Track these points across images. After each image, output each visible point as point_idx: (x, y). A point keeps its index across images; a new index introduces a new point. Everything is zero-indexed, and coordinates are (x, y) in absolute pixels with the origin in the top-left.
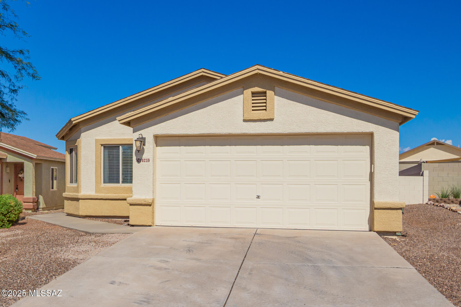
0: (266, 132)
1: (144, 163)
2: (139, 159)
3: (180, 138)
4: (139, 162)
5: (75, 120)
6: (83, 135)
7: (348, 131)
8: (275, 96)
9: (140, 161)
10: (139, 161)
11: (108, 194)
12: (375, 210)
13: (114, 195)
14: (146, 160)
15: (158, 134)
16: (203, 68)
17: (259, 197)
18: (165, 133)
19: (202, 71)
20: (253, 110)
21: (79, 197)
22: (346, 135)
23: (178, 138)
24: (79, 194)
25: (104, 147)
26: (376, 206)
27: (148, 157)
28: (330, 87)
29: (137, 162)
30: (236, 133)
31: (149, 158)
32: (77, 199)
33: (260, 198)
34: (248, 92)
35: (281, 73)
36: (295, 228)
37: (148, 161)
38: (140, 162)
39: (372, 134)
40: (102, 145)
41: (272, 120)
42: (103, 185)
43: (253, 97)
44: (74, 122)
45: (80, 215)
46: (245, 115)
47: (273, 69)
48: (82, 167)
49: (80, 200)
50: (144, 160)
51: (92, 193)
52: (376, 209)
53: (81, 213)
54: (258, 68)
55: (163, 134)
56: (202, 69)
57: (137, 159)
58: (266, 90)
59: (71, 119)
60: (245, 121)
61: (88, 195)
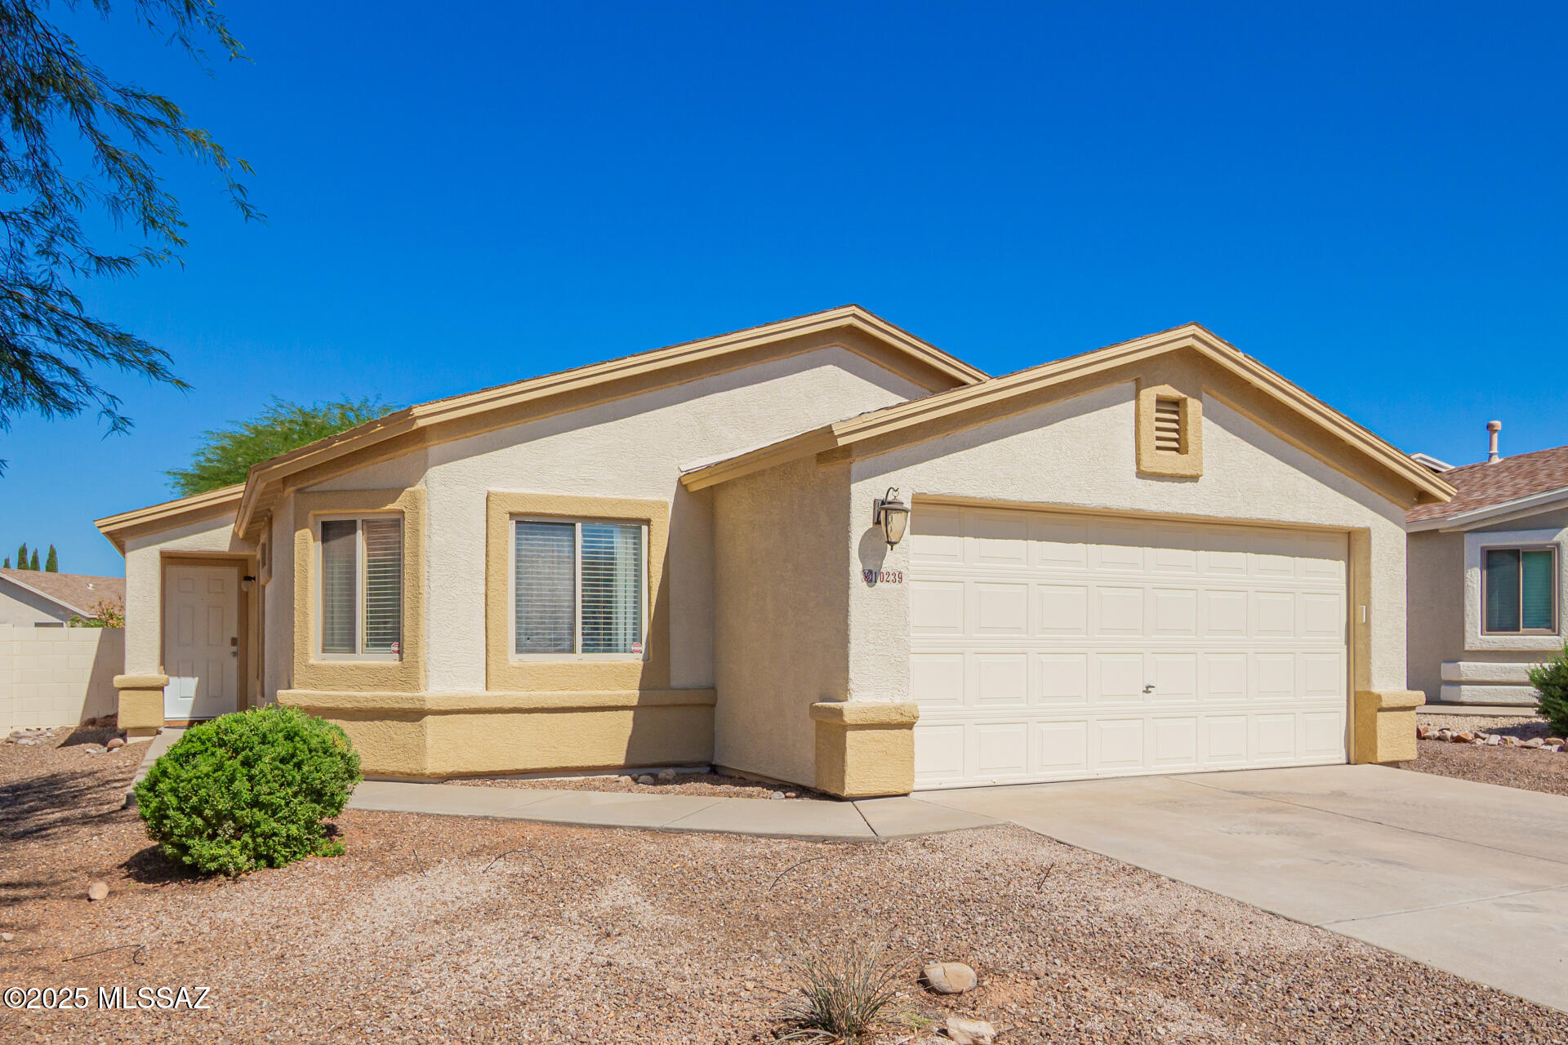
0: (1184, 512)
1: (884, 585)
2: (871, 572)
3: (963, 510)
4: (871, 581)
5: (426, 413)
6: (434, 473)
7: (1331, 523)
8: (1204, 418)
9: (874, 580)
10: (870, 577)
11: (537, 693)
12: (1378, 714)
13: (561, 692)
14: (892, 577)
15: (926, 491)
16: (855, 305)
17: (1150, 689)
18: (946, 491)
19: (852, 312)
20: (1158, 448)
21: (428, 706)
22: (1308, 531)
23: (956, 509)
24: (422, 694)
25: (517, 522)
26: (1384, 705)
27: (898, 568)
28: (1327, 410)
29: (865, 583)
30: (1120, 508)
31: (902, 570)
32: (414, 715)
33: (1150, 692)
34: (1149, 395)
35: (1240, 356)
36: (1221, 769)
37: (898, 579)
38: (876, 582)
39: (1349, 533)
40: (512, 515)
41: (1194, 478)
42: (515, 659)
43: (1158, 411)
44: (421, 423)
45: (427, 772)
46: (1144, 457)
47: (1226, 342)
48: (434, 591)
49: (429, 718)
50: (886, 577)
51: (472, 689)
52: (1381, 710)
53: (432, 766)
54: (1197, 333)
55: (940, 493)
56: (852, 305)
57: (867, 572)
58: (1186, 396)
59: (410, 409)
60: (1141, 474)
61: (465, 698)
